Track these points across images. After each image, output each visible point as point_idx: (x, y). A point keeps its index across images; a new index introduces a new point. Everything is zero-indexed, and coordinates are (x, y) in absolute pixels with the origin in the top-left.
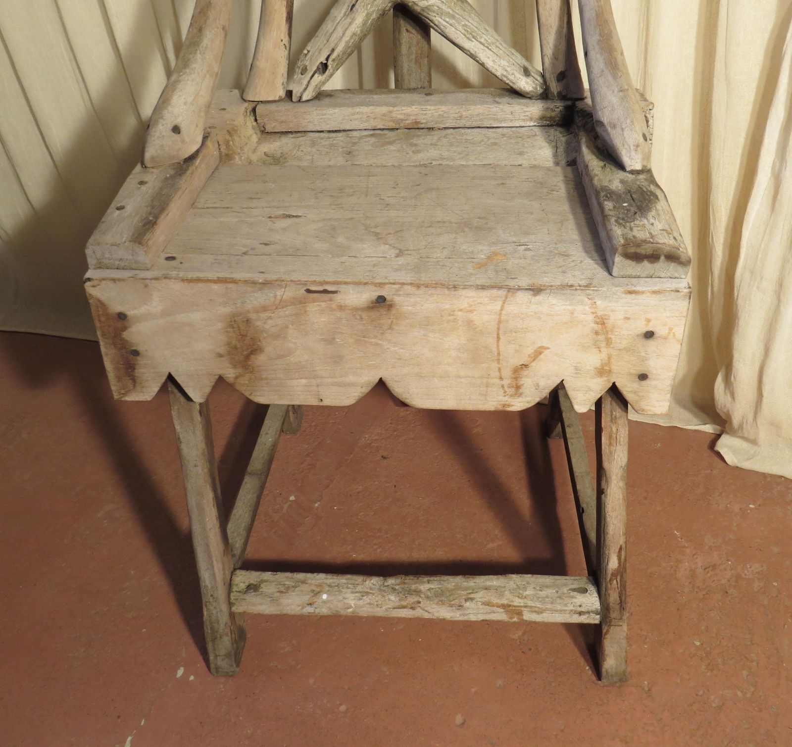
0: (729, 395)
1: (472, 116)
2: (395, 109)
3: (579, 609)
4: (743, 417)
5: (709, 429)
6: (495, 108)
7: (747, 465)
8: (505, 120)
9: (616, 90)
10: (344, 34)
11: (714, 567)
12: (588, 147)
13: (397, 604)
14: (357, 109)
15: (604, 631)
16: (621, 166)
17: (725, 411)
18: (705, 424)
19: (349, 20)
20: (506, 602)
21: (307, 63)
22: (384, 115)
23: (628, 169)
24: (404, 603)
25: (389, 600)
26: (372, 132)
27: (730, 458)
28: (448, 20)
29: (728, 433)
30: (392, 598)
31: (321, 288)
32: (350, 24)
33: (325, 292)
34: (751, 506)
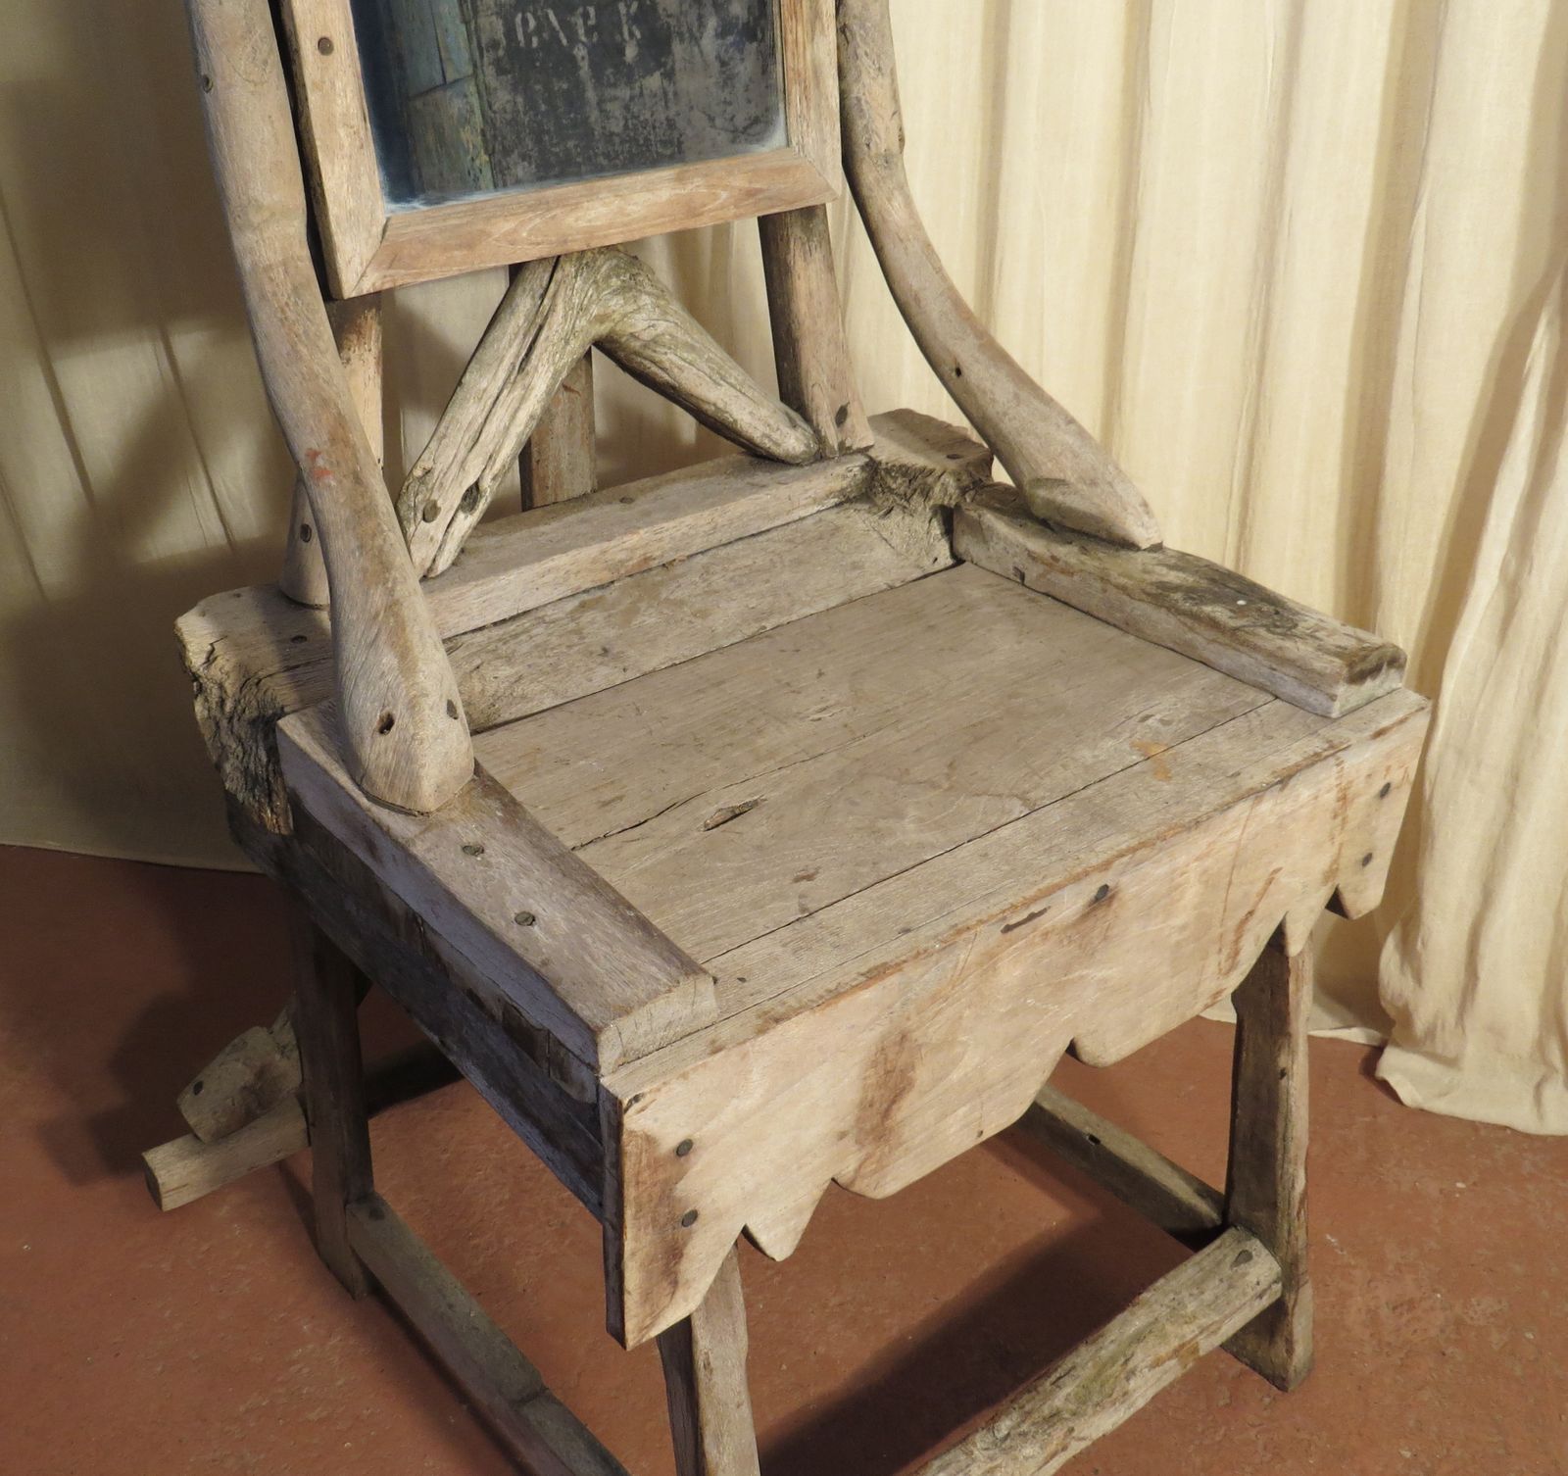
1: (731, 521)
2: (613, 543)
3: (1259, 1289)
6: (763, 497)
8: (778, 515)
10: (513, 417)
13: (1041, 1458)
14: (549, 563)
15: (1290, 1305)
19: (518, 392)
20: (1175, 1343)
21: (438, 498)
22: (594, 561)
23: (1144, 545)
24: (1052, 1448)
25: (1026, 1458)
26: (575, 602)
28: (685, 355)
30: (1028, 1451)
31: (1025, 915)
32: (523, 399)
33: (1032, 916)
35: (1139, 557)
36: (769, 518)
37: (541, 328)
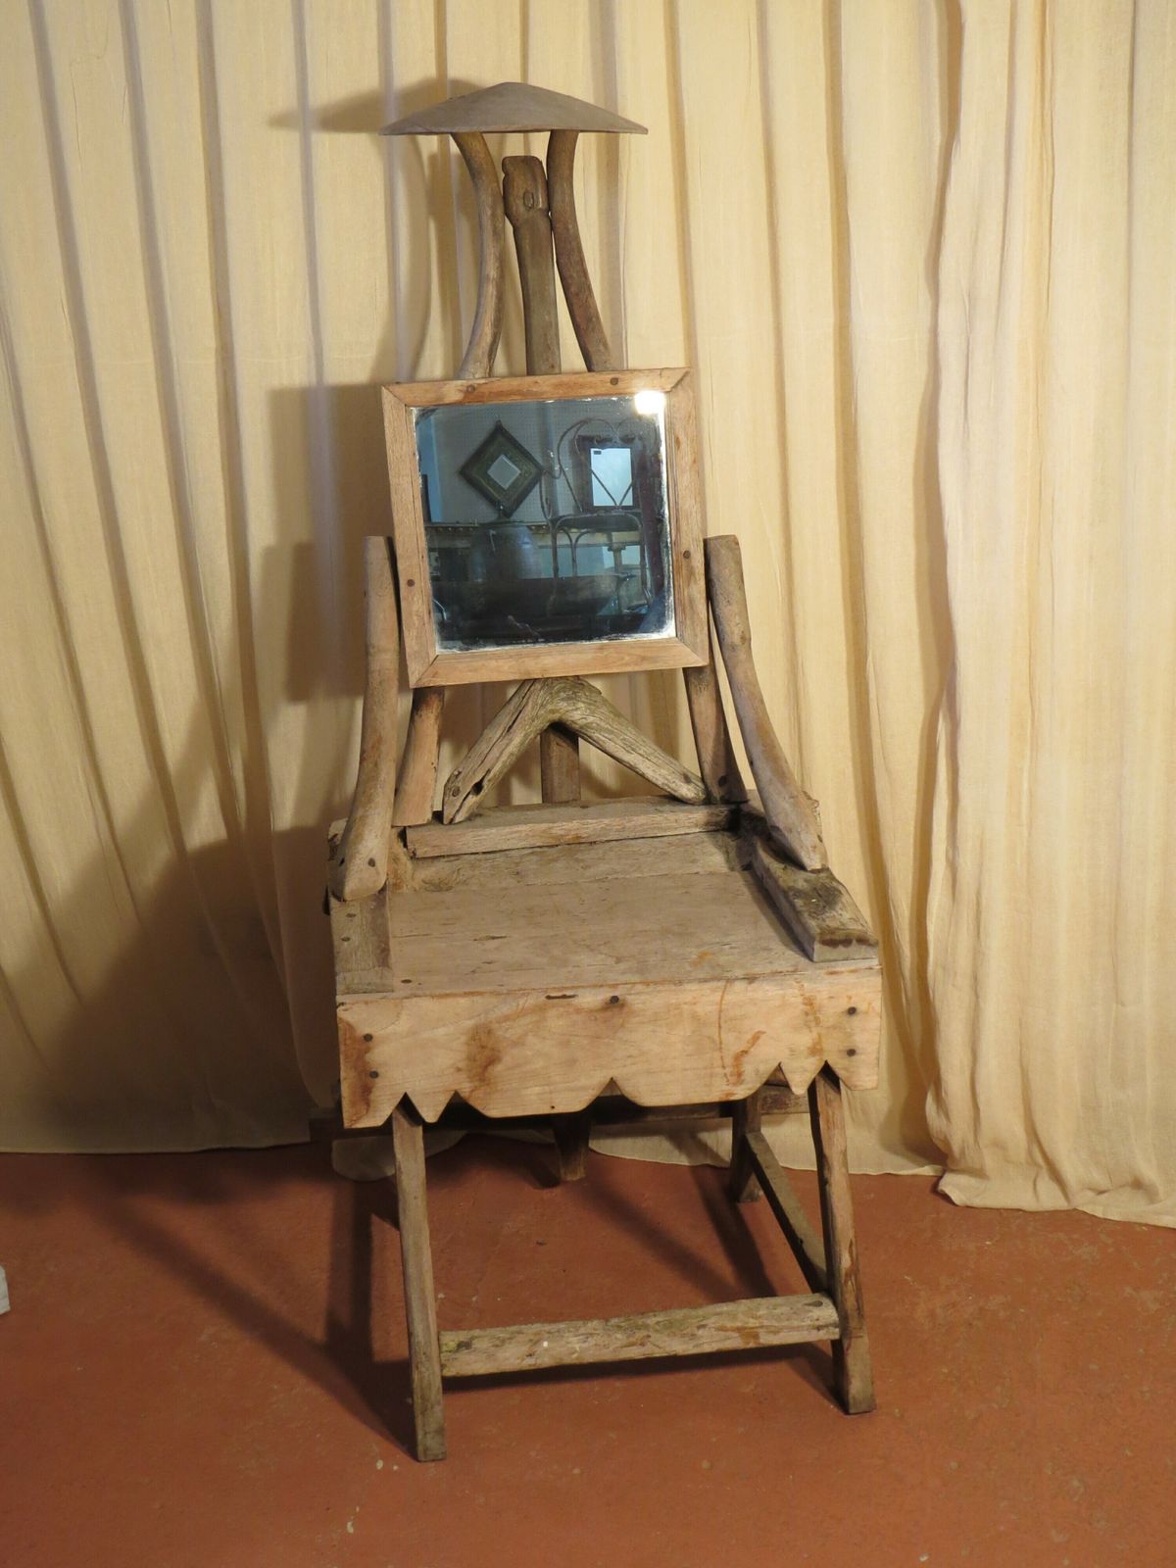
0: (943, 1117)
1: (635, 827)
2: (555, 825)
3: (817, 1323)
4: (963, 1141)
5: (927, 1171)
6: (658, 818)
7: (977, 1202)
8: (669, 828)
9: (787, 797)
10: (501, 753)
11: (954, 1305)
12: (764, 850)
13: (625, 1342)
14: (515, 828)
15: (845, 1346)
16: (801, 867)
17: (942, 1137)
18: (923, 1166)
19: (505, 741)
20: (739, 1324)
21: (460, 785)
22: (544, 831)
23: (809, 869)
24: (632, 1339)
25: (616, 1338)
26: (530, 851)
27: (956, 1197)
29: (953, 1171)
30: (619, 1336)
31: (560, 994)
32: (508, 745)
33: (564, 997)
34: (988, 1243)
35: (803, 874)
36: (661, 829)
37: (520, 712)
